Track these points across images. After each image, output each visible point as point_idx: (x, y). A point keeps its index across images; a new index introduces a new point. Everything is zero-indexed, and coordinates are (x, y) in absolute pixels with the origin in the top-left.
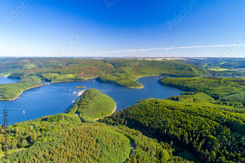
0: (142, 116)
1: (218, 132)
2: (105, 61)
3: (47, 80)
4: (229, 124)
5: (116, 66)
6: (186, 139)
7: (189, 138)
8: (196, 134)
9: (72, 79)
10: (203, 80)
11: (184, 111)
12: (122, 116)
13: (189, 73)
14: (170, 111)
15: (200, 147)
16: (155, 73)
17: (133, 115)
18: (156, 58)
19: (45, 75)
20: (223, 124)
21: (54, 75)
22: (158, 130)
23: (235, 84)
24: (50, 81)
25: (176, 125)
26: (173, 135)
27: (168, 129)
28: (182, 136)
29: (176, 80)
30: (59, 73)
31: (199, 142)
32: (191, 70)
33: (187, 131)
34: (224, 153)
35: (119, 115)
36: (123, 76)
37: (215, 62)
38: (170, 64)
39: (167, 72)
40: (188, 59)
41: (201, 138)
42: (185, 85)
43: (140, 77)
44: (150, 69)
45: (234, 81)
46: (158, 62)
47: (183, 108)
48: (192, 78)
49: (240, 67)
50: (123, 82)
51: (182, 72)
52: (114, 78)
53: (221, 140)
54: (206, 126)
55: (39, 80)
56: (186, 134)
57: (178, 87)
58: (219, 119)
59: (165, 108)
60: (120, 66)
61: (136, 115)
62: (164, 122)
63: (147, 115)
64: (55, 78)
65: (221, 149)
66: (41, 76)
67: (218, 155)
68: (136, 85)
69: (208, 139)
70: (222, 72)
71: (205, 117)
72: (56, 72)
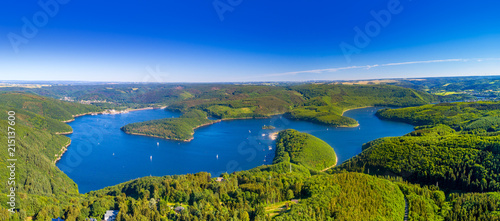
0: (389, 160)
1: (481, 159)
2: (289, 87)
3: (215, 116)
4: (490, 148)
5: (307, 95)
6: (453, 175)
7: (455, 174)
8: (462, 167)
9: (249, 115)
10: (436, 107)
11: (441, 145)
12: (360, 164)
13: (413, 100)
14: (423, 148)
15: (469, 179)
16: (365, 104)
17: (376, 160)
18: (358, 81)
19: (210, 109)
20: (485, 150)
21: (225, 108)
22: (416, 173)
23: (472, 109)
24: (220, 118)
25: (436, 163)
26: (436, 175)
27: (428, 170)
28: (447, 174)
29: (401, 112)
30: (230, 106)
31: (467, 174)
32: (414, 96)
33: (451, 167)
34: (493, 177)
35: (355, 162)
36: (323, 110)
37: (436, 83)
38: (385, 90)
39: (383, 102)
40: (402, 80)
41: (468, 170)
42: (415, 117)
43: (345, 110)
44: (357, 97)
45: (471, 106)
46: (362, 87)
47: (437, 142)
48: (421, 107)
49: (466, 88)
50: (328, 119)
51: (404, 100)
52: (312, 113)
53: (487, 166)
54: (469, 156)
55: (205, 115)
56: (451, 171)
57: (407, 121)
58: (478, 145)
59: (417, 146)
60: (313, 95)
61: (380, 160)
62: (421, 163)
63: (395, 158)
64: (226, 112)
65: (489, 174)
66: (206, 110)
67: (488, 181)
68: (348, 122)
69: (475, 169)
70: (449, 96)
71: (465, 146)
72: (226, 105)
